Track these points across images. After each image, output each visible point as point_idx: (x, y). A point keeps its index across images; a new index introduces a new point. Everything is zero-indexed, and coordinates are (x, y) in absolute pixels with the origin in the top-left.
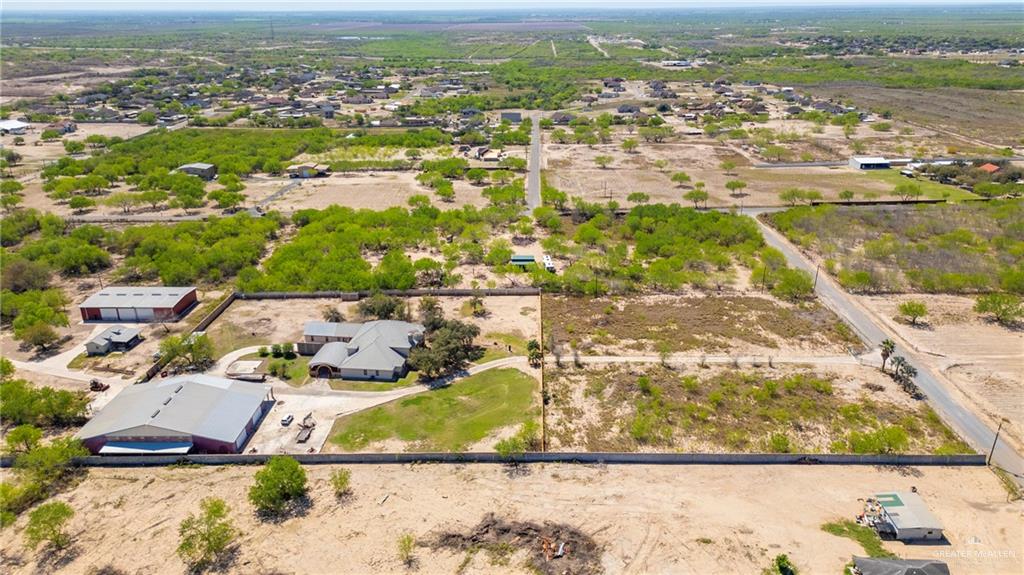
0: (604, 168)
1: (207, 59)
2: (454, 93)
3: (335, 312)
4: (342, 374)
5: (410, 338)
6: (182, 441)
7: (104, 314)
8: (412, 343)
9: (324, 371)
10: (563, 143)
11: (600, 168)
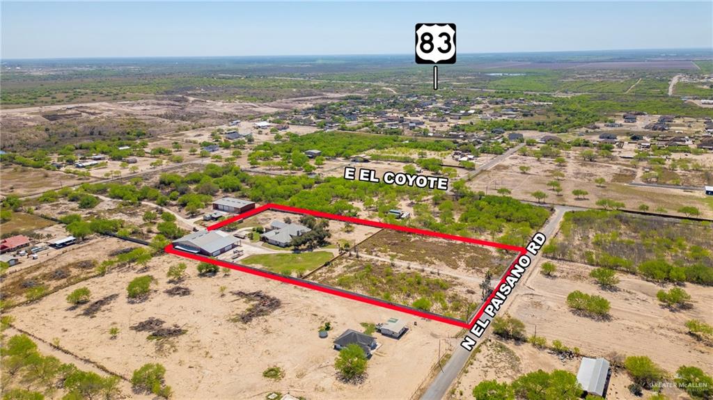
0: (524, 173)
1: (390, 89)
2: (506, 117)
3: (289, 219)
4: (270, 241)
5: (298, 232)
6: (195, 248)
7: (220, 207)
8: (298, 234)
9: (264, 239)
10: (524, 155)
11: (522, 173)
